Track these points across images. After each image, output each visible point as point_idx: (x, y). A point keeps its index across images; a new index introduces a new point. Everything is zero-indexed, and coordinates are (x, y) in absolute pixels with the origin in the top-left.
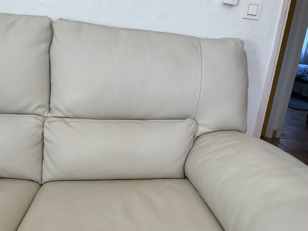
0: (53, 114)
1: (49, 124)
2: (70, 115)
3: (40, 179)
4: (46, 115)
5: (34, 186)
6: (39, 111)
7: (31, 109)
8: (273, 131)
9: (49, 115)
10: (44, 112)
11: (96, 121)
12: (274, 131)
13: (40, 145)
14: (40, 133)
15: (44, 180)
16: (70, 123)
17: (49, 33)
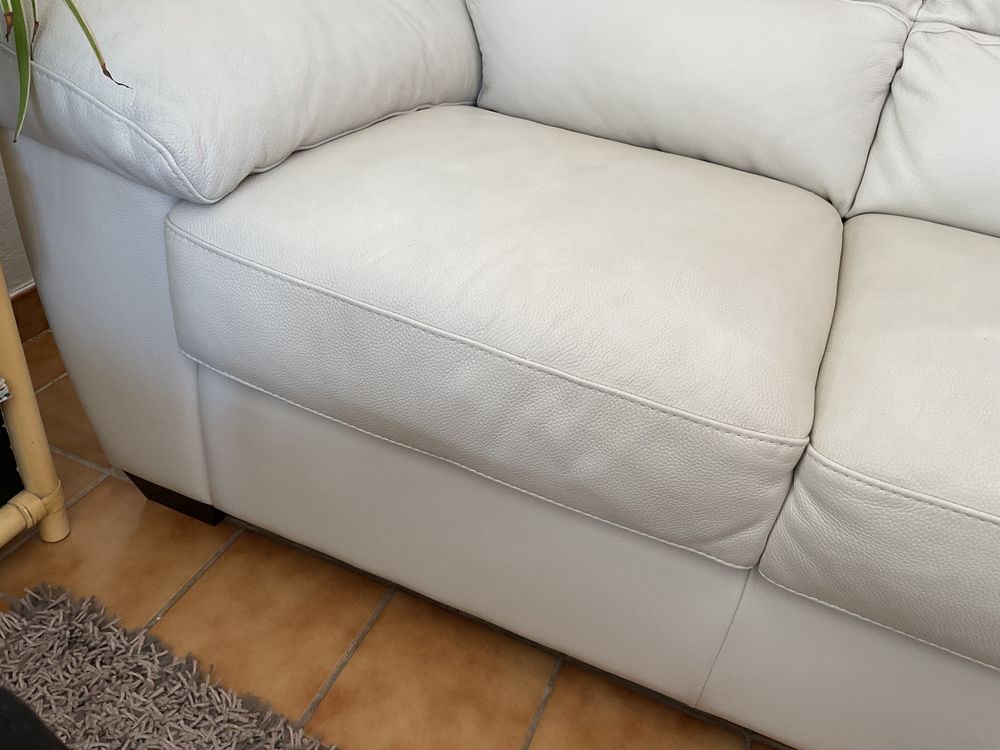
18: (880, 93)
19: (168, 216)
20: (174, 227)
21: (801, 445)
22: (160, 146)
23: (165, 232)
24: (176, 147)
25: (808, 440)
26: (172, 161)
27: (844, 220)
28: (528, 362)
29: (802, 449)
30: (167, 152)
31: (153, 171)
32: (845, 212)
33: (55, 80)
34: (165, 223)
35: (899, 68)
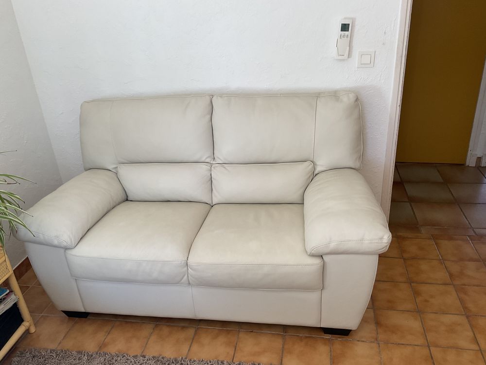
0: (216, 162)
1: (215, 168)
2: (226, 162)
5: (208, 207)
6: (208, 160)
7: (203, 159)
8: (476, 158)
9: (214, 162)
10: (211, 161)
12: (478, 158)
13: (210, 182)
14: (210, 174)
15: (214, 203)
16: (226, 168)
17: (211, 107)
24: (66, 240)
25: (187, 259)
27: (212, 206)
30: (64, 242)
31: (62, 245)
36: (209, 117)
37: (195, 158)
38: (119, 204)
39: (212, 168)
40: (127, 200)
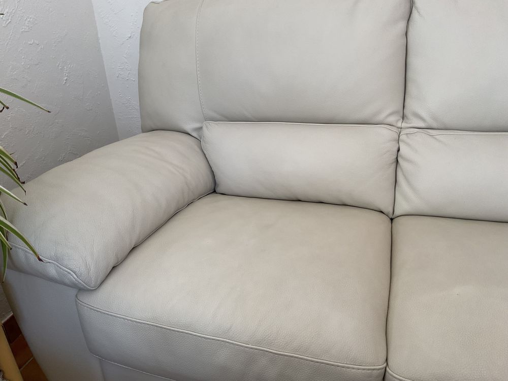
0: (410, 123)
1: (408, 137)
2: (435, 125)
3: (391, 211)
4: (399, 125)
6: (392, 119)
7: (381, 117)
9: (404, 125)
10: (398, 121)
11: (476, 133)
14: (396, 149)
15: (397, 212)
16: (437, 137)
18: (392, 163)
19: (76, 296)
20: (80, 302)
21: (383, 369)
22: (69, 271)
23: (76, 304)
24: (77, 270)
25: (385, 364)
26: (75, 276)
27: (392, 219)
28: (250, 346)
29: (384, 370)
30: (72, 273)
31: (67, 281)
32: (391, 216)
33: (19, 248)
34: (76, 300)
35: (399, 150)
36: (402, 25)
37: (365, 114)
38: (200, 197)
39: (403, 137)
40: (214, 192)
